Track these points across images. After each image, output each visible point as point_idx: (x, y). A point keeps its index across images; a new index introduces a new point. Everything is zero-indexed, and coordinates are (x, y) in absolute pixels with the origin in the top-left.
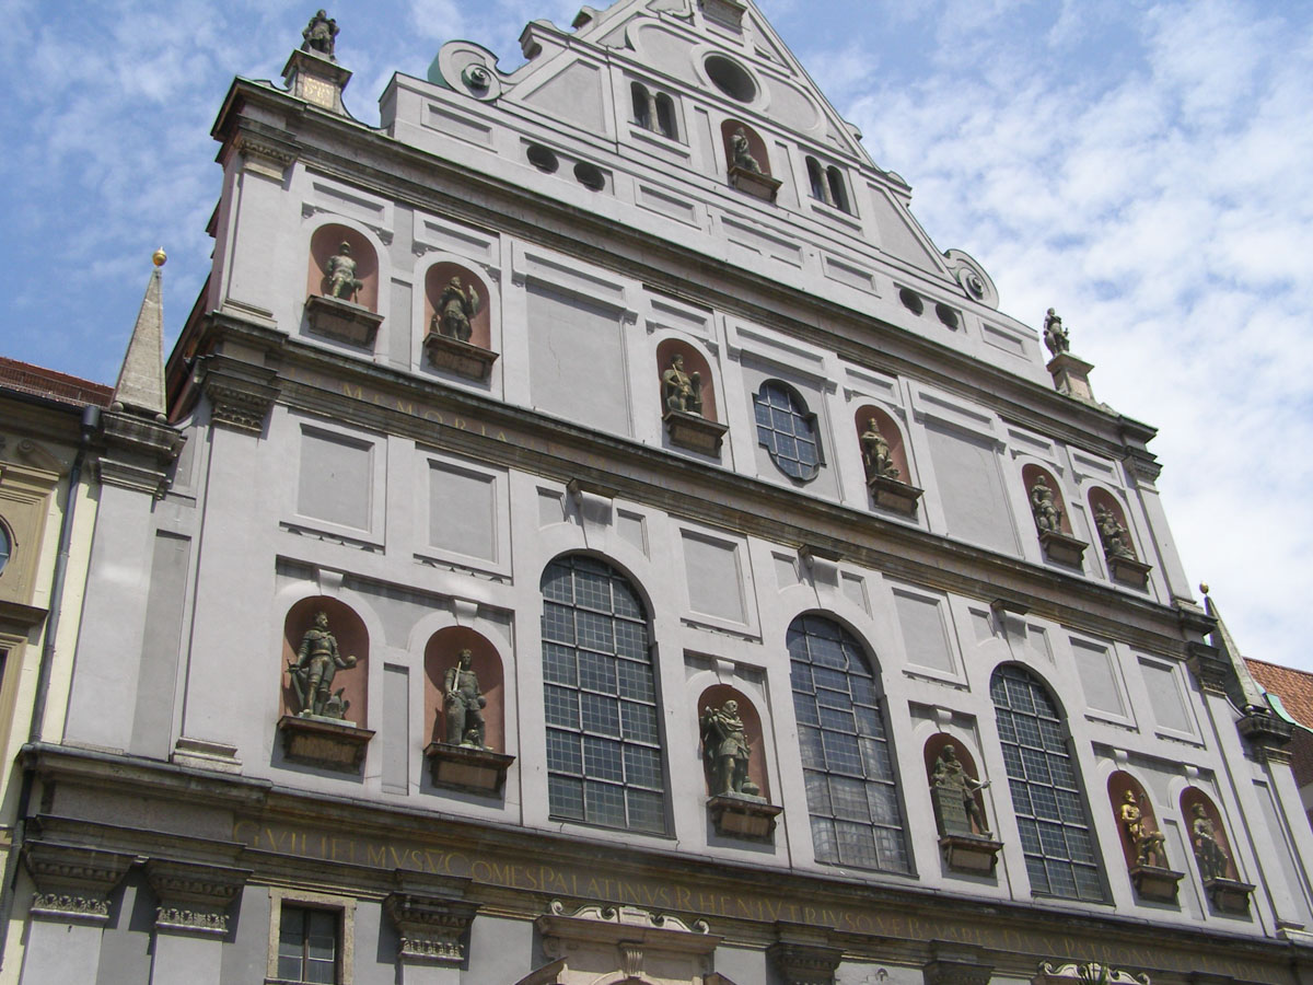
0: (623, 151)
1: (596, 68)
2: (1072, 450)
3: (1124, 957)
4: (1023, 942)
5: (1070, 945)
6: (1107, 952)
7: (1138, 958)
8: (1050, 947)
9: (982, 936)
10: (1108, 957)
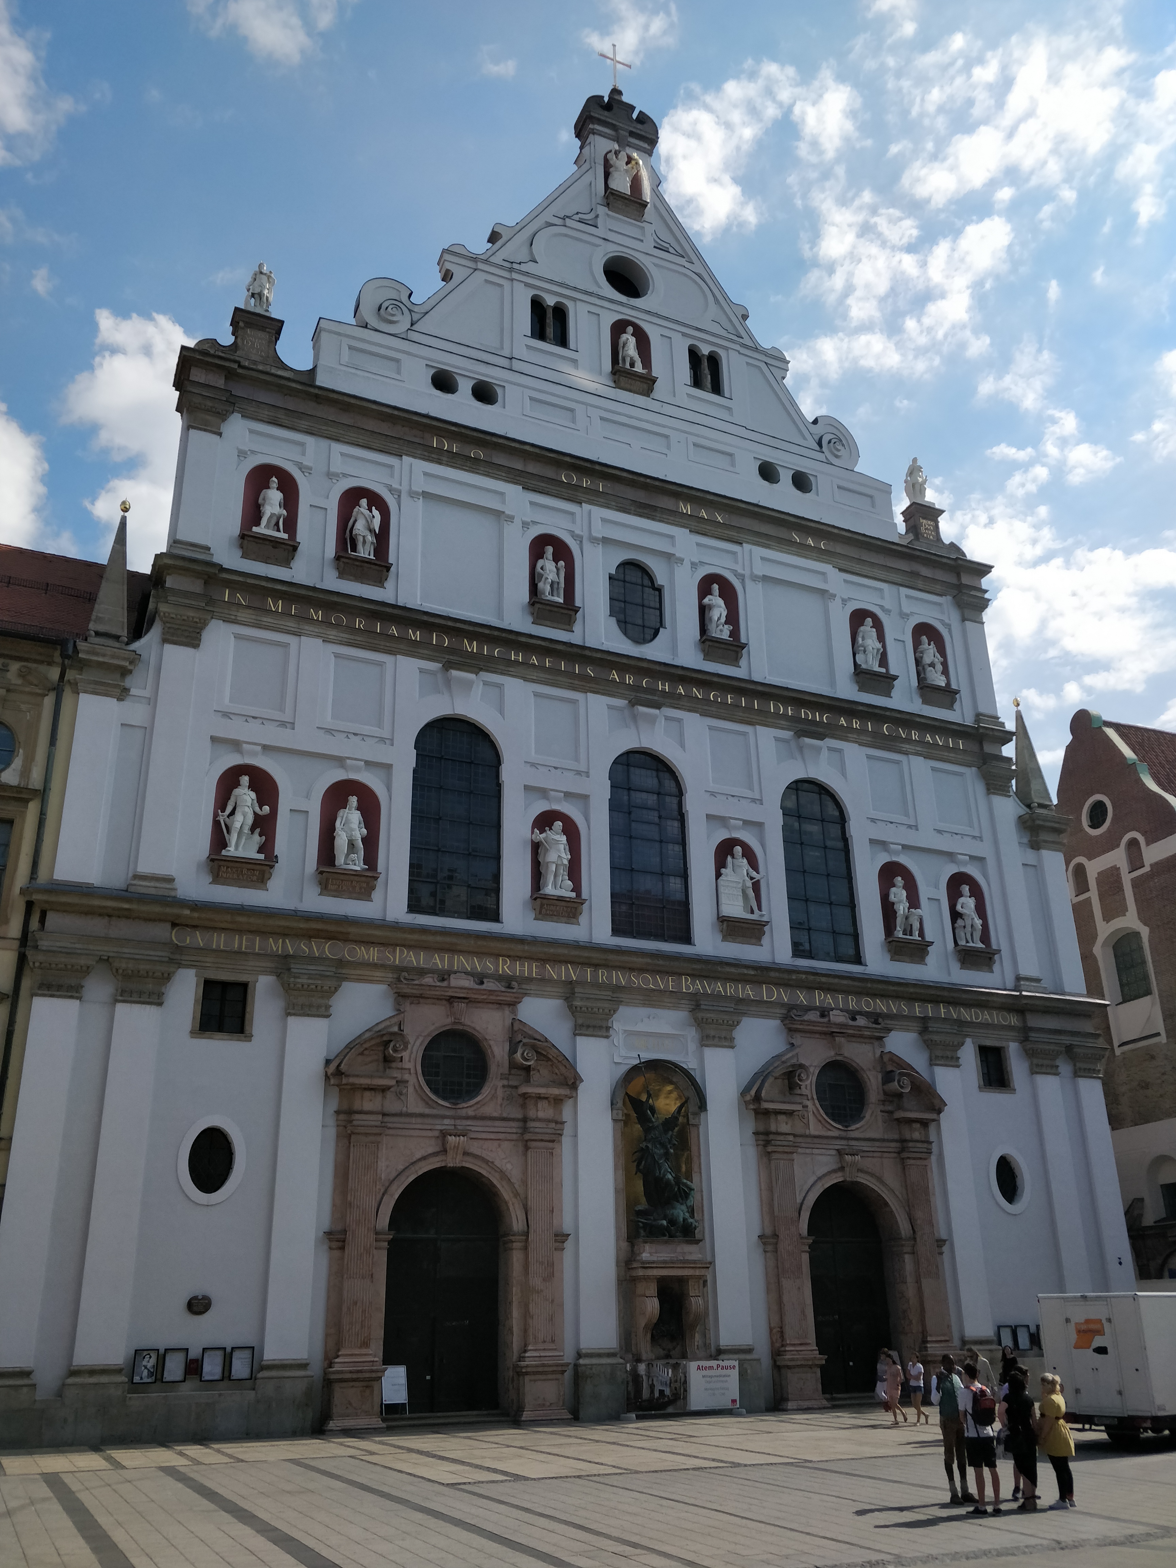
0: (517, 365)
1: (501, 286)
2: (904, 591)
3: (868, 1005)
4: (779, 993)
5: (820, 996)
6: (852, 1001)
7: (880, 1006)
8: (802, 997)
9: (743, 989)
10: (852, 1005)
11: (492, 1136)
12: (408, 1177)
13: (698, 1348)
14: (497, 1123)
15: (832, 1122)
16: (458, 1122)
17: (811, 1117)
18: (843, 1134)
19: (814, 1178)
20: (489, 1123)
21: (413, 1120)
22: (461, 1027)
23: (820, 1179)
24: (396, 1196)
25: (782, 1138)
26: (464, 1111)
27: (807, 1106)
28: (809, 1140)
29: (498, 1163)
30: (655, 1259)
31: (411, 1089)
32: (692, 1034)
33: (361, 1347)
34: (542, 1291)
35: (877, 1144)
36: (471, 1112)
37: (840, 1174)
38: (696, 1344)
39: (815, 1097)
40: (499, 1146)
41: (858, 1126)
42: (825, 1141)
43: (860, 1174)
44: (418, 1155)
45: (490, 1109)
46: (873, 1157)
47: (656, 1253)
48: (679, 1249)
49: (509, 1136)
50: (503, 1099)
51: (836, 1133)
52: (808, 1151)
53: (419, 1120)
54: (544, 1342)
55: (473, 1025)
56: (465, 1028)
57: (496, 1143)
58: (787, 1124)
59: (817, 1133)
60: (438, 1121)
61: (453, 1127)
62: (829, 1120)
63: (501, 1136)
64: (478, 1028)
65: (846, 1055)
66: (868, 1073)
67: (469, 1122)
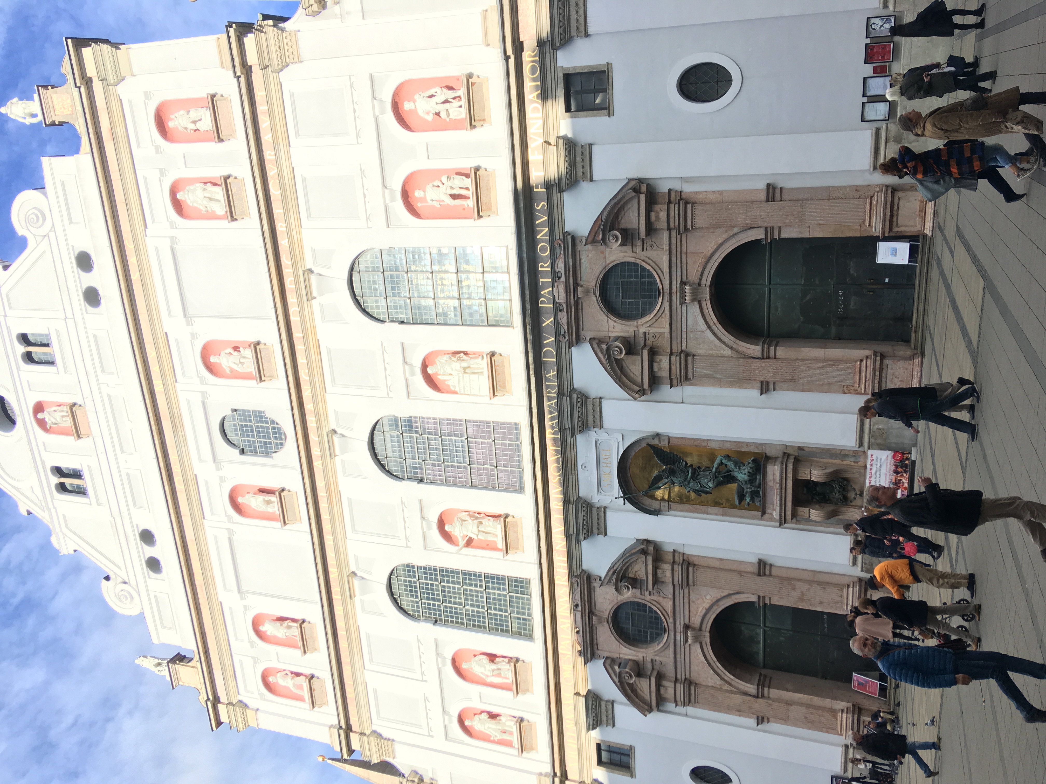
3: (543, 249)
4: (548, 345)
5: (543, 302)
6: (542, 267)
7: (543, 234)
8: (548, 322)
9: (550, 381)
10: (547, 267)
11: (687, 607)
12: (718, 668)
13: (857, 462)
14: (677, 603)
15: (657, 308)
16: (678, 630)
17: (653, 330)
18: (667, 297)
19: (708, 333)
20: (677, 609)
21: (678, 659)
22: (610, 619)
23: (709, 327)
24: (732, 677)
25: (673, 368)
26: (670, 625)
27: (645, 333)
28: (674, 334)
29: (707, 606)
30: (778, 508)
31: (657, 658)
32: (594, 435)
33: (837, 719)
34: (802, 592)
35: (674, 259)
36: (671, 620)
37: (704, 304)
38: (852, 464)
39: (635, 323)
40: (693, 602)
41: (658, 280)
42: (674, 318)
43: (703, 282)
44: (703, 659)
45: (668, 605)
46: (687, 263)
47: (773, 505)
48: (770, 483)
49: (686, 595)
50: (659, 596)
51: (667, 304)
52: (684, 336)
53: (678, 656)
54: (841, 596)
55: (608, 611)
56: (611, 616)
57: (692, 604)
58: (661, 360)
59: (668, 326)
60: (678, 643)
61: (682, 634)
62: (655, 312)
63: (686, 600)
64: (610, 607)
65: (594, 284)
66: (608, 262)
67: (678, 623)
